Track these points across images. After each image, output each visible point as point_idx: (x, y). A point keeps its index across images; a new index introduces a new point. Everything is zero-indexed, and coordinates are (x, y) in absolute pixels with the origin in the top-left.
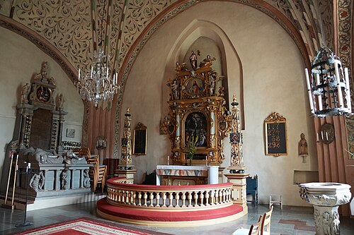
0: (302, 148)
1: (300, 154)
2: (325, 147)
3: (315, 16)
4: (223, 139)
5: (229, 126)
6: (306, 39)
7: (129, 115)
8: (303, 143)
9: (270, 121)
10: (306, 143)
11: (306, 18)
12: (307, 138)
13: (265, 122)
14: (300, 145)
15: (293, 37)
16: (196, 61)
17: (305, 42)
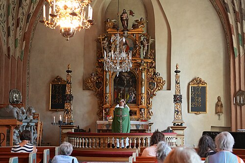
0: (219, 108)
1: (216, 113)
2: (238, 108)
3: (243, 6)
4: (152, 97)
5: (157, 86)
6: (232, 21)
7: (71, 72)
8: (220, 104)
9: (194, 84)
10: (221, 104)
11: (236, 4)
12: (223, 100)
13: (189, 84)
14: (217, 105)
15: (218, 13)
16: (127, 20)
17: (231, 23)
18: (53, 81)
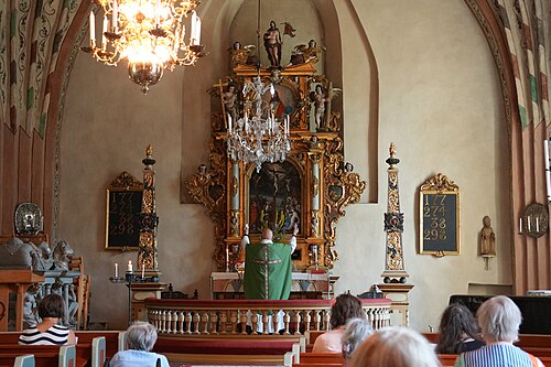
0: (486, 243)
1: (481, 254)
2: (530, 242)
3: (539, 14)
5: (348, 194)
6: (514, 46)
7: (152, 162)
8: (488, 234)
9: (430, 189)
10: (492, 233)
12: (494, 225)
13: (419, 190)
16: (279, 46)
17: (512, 51)
18: (114, 184)
